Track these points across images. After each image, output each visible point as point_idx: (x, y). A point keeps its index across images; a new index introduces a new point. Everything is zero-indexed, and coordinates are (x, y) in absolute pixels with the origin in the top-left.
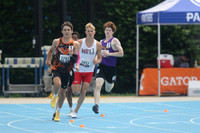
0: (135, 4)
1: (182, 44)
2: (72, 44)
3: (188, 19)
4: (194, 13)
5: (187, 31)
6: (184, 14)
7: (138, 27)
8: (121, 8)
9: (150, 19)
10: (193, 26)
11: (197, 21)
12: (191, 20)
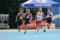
0: (19, 1)
1: (33, 14)
2: (23, 15)
4: (37, 4)
6: (34, 4)
7: (20, 8)
8: (15, 3)
9: (24, 6)
11: (38, 6)
12: (36, 6)
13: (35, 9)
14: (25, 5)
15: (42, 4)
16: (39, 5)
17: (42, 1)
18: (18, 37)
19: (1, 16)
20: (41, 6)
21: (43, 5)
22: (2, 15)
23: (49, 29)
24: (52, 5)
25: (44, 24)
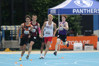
0: (47, 5)
3: (74, 12)
4: (76, 9)
5: (73, 18)
6: (72, 10)
8: (40, 7)
10: (76, 16)
13: (73, 16)
14: (57, 10)
15: (85, 10)
16: (80, 10)
17: (85, 4)
18: (45, 63)
19: (17, 29)
20: (83, 12)
21: (86, 11)
23: (96, 49)
25: (88, 42)
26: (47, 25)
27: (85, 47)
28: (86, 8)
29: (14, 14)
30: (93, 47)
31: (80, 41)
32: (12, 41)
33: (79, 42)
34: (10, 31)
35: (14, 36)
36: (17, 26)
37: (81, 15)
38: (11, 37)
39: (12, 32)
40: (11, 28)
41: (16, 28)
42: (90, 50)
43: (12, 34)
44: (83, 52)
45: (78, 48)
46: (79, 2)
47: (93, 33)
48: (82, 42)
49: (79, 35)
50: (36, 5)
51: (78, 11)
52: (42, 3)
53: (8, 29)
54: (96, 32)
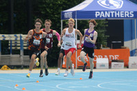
0: (60, 5)
6: (94, 12)
7: (62, 21)
9: (70, 16)
10: (100, 21)
14: (74, 13)
15: (112, 12)
16: (106, 13)
17: (112, 5)
18: (57, 86)
19: (19, 39)
20: (109, 16)
21: (114, 14)
22: (21, 37)
23: (128, 67)
24: (134, 13)
25: (116, 57)
26: (67, 33)
27: (113, 63)
28: (114, 11)
29: (14, 18)
30: (123, 64)
31: (106, 56)
32: (11, 55)
33: (104, 57)
34: (8, 41)
35: (13, 48)
36: (18, 35)
37: (107, 20)
38: (9, 50)
39: (11, 43)
40: (10, 37)
41: (17, 37)
42: (119, 69)
43: (11, 46)
44: (110, 70)
45: (102, 66)
46: (104, 3)
47: (123, 45)
48: (109, 58)
49: (104, 47)
50: (45, 5)
51: (102, 14)
52: (52, 3)
53: (6, 39)
54: (127, 44)
